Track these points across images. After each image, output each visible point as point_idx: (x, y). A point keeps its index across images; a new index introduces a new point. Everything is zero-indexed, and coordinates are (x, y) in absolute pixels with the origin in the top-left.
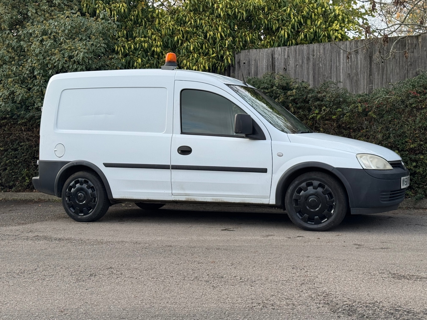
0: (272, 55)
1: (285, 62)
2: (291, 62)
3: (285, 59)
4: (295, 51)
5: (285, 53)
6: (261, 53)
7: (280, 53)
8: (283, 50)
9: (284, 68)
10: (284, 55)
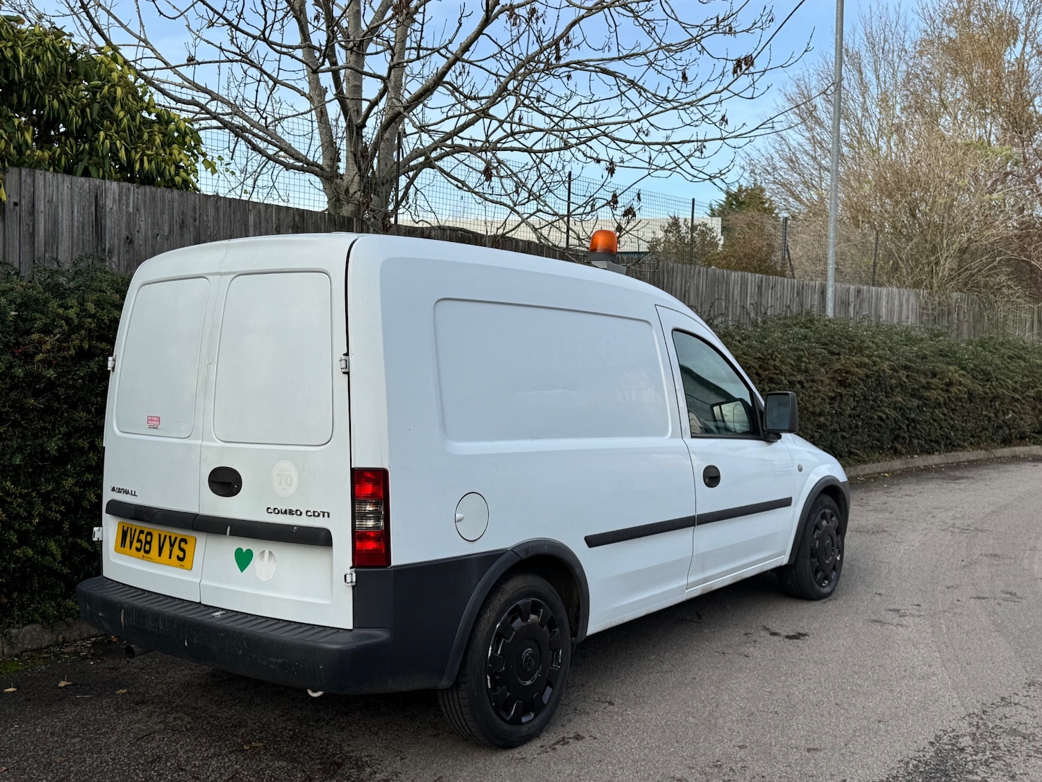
0: (96, 196)
1: (128, 223)
2: (142, 224)
3: (129, 214)
4: (154, 199)
5: (129, 198)
6: (66, 187)
7: (117, 197)
8: (124, 191)
9: (128, 238)
10: (128, 206)
